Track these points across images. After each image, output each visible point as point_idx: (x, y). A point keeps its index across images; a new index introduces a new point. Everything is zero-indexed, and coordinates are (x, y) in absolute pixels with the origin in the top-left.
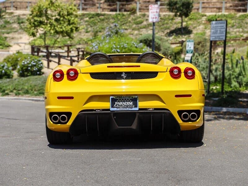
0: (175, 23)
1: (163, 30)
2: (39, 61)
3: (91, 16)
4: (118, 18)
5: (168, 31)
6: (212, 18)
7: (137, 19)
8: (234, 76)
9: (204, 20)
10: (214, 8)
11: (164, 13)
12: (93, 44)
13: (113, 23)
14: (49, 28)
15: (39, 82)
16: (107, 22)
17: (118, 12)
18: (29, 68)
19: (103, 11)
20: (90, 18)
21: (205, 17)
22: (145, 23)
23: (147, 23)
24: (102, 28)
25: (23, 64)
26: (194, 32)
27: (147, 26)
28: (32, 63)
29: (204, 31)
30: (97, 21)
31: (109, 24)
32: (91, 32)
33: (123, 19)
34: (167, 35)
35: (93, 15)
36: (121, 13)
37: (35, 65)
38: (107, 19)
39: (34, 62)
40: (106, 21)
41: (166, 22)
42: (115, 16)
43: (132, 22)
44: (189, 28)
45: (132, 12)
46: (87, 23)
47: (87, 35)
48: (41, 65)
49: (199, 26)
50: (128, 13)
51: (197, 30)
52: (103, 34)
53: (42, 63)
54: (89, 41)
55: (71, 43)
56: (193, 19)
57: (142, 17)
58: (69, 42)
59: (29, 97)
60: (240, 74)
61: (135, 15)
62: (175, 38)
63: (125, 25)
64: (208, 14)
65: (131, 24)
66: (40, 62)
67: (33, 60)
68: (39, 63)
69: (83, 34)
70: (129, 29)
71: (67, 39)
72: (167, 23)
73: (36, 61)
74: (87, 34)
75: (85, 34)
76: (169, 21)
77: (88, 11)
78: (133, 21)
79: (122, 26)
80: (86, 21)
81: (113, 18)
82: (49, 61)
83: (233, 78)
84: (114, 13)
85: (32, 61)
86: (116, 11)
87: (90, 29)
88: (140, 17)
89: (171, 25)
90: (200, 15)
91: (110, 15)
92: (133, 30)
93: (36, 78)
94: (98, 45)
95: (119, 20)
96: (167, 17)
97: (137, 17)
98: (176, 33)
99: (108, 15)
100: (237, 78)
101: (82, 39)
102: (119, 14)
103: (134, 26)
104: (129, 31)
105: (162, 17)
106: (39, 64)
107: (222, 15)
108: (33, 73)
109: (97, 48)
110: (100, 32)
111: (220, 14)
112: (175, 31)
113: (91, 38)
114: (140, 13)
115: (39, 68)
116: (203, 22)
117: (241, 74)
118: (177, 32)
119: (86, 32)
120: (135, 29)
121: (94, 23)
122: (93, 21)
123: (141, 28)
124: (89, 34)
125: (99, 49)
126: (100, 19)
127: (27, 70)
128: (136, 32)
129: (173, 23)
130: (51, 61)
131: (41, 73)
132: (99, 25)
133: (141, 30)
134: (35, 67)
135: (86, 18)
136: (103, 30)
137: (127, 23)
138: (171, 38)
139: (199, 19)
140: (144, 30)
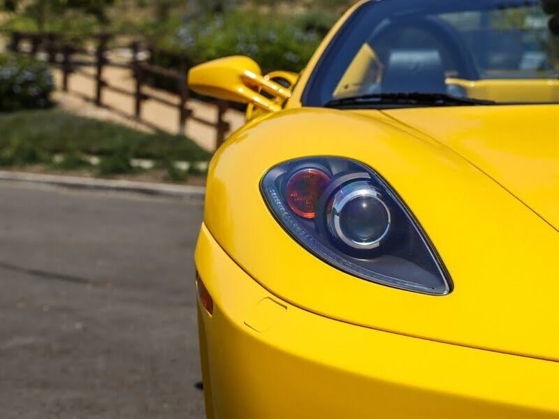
58: (96, 29)
127: (9, 95)
131: (49, 104)
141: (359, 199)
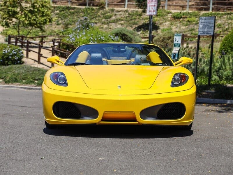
0: (143, 19)
1: (131, 25)
2: (20, 50)
3: (61, 9)
4: (87, 12)
5: (137, 26)
6: (177, 15)
7: (106, 14)
8: (214, 70)
9: (170, 16)
10: (177, 6)
11: (132, 9)
12: (70, 36)
13: (82, 17)
14: (24, 19)
15: (21, 70)
16: (77, 16)
17: (87, 7)
18: (10, 57)
19: (72, 5)
20: (61, 11)
21: (171, 14)
22: (114, 18)
23: (115, 17)
24: (73, 21)
25: (4, 52)
26: (161, 27)
27: (116, 21)
28: (13, 52)
29: (170, 27)
30: (67, 14)
31: (79, 17)
32: (62, 25)
33: (93, 13)
34: (135, 30)
35: (64, 8)
36: (90, 7)
37: (16, 55)
38: (77, 12)
39: (14, 52)
40: (76, 14)
41: (134, 17)
42: (85, 10)
43: (101, 16)
44: (156, 24)
45: (101, 6)
46: (57, 16)
47: (58, 28)
48: (22, 54)
49: (165, 22)
50: (98, 7)
51: (164, 26)
52: (73, 27)
53: (22, 53)
54: (60, 33)
55: (42, 35)
56: (159, 15)
57: (111, 12)
58: (40, 34)
59: (20, 85)
60: (220, 69)
61: (104, 9)
62: (143, 33)
63: (94, 19)
64: (173, 11)
65: (100, 18)
66: (21, 52)
67: (14, 49)
68: (19, 52)
69: (54, 27)
70: (98, 23)
71: (39, 30)
72: (135, 19)
73: (17, 51)
74: (58, 26)
75: (56, 26)
76: (136, 17)
77: (57, 4)
78: (103, 16)
79: (92, 20)
80: (57, 14)
81: (83, 12)
82: (28, 51)
83: (214, 72)
84: (84, 7)
85: (12, 51)
86: (85, 5)
87: (60, 22)
88: (109, 12)
89: (139, 20)
90: (166, 11)
91: (80, 9)
92: (102, 24)
93: (18, 67)
94: (75, 36)
95: (89, 14)
96: (135, 12)
97: (106, 12)
98: (143, 28)
99: (78, 9)
100: (217, 72)
101: (53, 30)
102: (89, 8)
103: (104, 20)
104: (99, 24)
105: (130, 12)
106: (19, 54)
107: (186, 12)
108: (14, 62)
109: (74, 40)
110: (71, 24)
111: (185, 11)
112: (143, 26)
113: (62, 30)
114: (109, 8)
115: (19, 57)
116: (169, 19)
117: (222, 68)
118: (145, 27)
119: (56, 24)
120: (104, 23)
121: (64, 16)
122: (63, 13)
123: (110, 23)
124: (60, 26)
125: (76, 41)
126: (70, 12)
127: (8, 59)
128: (105, 26)
129: (141, 19)
130: (30, 51)
131: (22, 62)
132: (70, 18)
133: (111, 24)
134: (16, 56)
135: (57, 11)
136: (73, 23)
137: (96, 17)
138: (139, 33)
139: (165, 16)
140: (113, 24)
141: (61, 77)
